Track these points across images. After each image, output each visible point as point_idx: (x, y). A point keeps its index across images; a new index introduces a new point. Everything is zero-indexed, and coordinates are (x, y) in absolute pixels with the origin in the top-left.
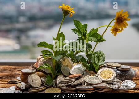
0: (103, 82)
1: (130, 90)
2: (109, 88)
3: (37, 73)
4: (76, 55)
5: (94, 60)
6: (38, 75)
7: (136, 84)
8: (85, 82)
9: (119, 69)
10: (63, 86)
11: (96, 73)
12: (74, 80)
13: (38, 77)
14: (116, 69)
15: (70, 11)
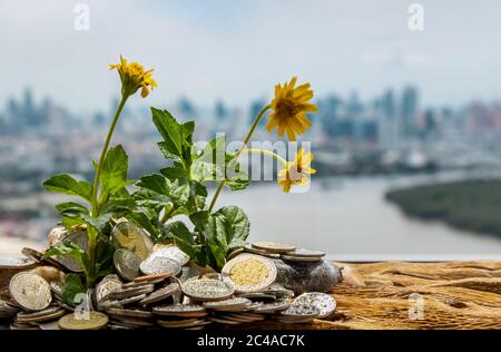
0: (237, 294)
1: (315, 320)
2: (251, 312)
3: (39, 269)
4: (164, 221)
5: (215, 233)
6: (43, 275)
7: (339, 304)
8: (183, 294)
9: (288, 258)
10: (113, 306)
11: (219, 270)
12: (150, 287)
13: (41, 279)
14: (280, 258)
15: (142, 79)
